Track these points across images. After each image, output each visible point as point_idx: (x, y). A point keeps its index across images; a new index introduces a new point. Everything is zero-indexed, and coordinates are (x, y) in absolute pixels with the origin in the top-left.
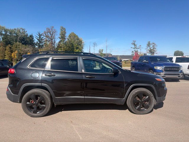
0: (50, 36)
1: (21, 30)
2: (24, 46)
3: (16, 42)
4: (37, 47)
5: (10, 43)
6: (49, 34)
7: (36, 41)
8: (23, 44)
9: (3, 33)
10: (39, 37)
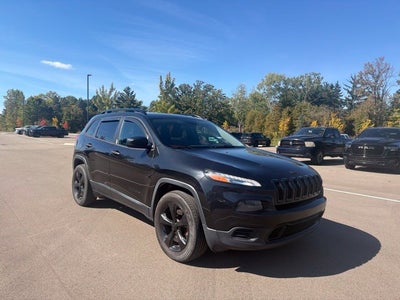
0: (372, 80)
1: (312, 77)
2: (316, 107)
3: (301, 100)
4: (346, 108)
5: (290, 105)
6: (370, 76)
7: (344, 95)
8: (314, 103)
9: (282, 86)
10: (351, 86)
